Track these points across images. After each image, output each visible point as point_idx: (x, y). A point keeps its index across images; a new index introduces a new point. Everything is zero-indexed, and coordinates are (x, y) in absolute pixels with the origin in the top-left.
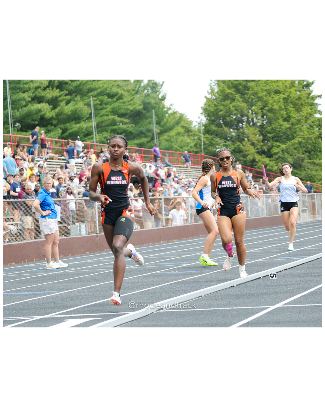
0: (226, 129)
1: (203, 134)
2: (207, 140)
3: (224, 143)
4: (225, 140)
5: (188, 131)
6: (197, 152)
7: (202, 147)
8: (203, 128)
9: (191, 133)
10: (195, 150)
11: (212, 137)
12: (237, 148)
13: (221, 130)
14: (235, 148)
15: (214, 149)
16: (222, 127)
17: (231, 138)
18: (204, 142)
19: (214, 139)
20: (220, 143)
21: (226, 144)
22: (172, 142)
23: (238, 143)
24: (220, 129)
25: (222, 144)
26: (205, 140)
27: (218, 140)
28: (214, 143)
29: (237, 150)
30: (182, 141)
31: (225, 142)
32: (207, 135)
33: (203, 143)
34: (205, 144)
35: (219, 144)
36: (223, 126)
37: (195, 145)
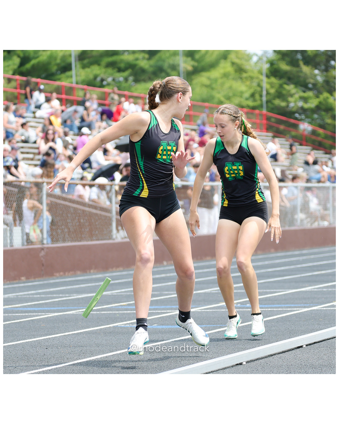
0: (306, 69)
1: (268, 76)
2: (272, 87)
3: (302, 94)
4: (303, 89)
5: (240, 70)
6: (254, 108)
7: (264, 99)
8: (266, 66)
9: (244, 75)
10: (251, 103)
11: (281, 82)
12: (324, 102)
13: (298, 72)
14: (320, 103)
15: (283, 104)
16: (298, 66)
17: (315, 85)
18: (267, 91)
19: (286, 86)
20: (294, 94)
21: (305, 95)
22: (213, 89)
23: (326, 95)
24: (295, 69)
25: (297, 96)
26: (268, 86)
27: (291, 88)
28: (284, 92)
29: (323, 107)
30: (230, 88)
31: (304, 92)
32: (273, 80)
33: (264, 93)
34: (268, 93)
35: (292, 96)
36: (301, 63)
37: (253, 95)
